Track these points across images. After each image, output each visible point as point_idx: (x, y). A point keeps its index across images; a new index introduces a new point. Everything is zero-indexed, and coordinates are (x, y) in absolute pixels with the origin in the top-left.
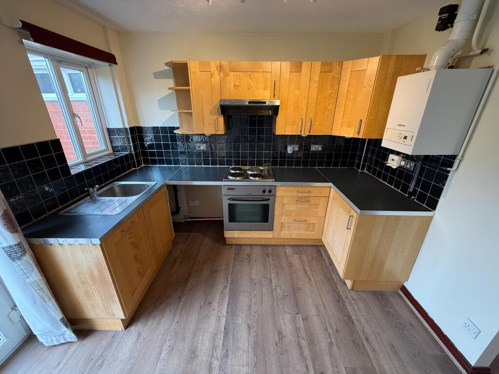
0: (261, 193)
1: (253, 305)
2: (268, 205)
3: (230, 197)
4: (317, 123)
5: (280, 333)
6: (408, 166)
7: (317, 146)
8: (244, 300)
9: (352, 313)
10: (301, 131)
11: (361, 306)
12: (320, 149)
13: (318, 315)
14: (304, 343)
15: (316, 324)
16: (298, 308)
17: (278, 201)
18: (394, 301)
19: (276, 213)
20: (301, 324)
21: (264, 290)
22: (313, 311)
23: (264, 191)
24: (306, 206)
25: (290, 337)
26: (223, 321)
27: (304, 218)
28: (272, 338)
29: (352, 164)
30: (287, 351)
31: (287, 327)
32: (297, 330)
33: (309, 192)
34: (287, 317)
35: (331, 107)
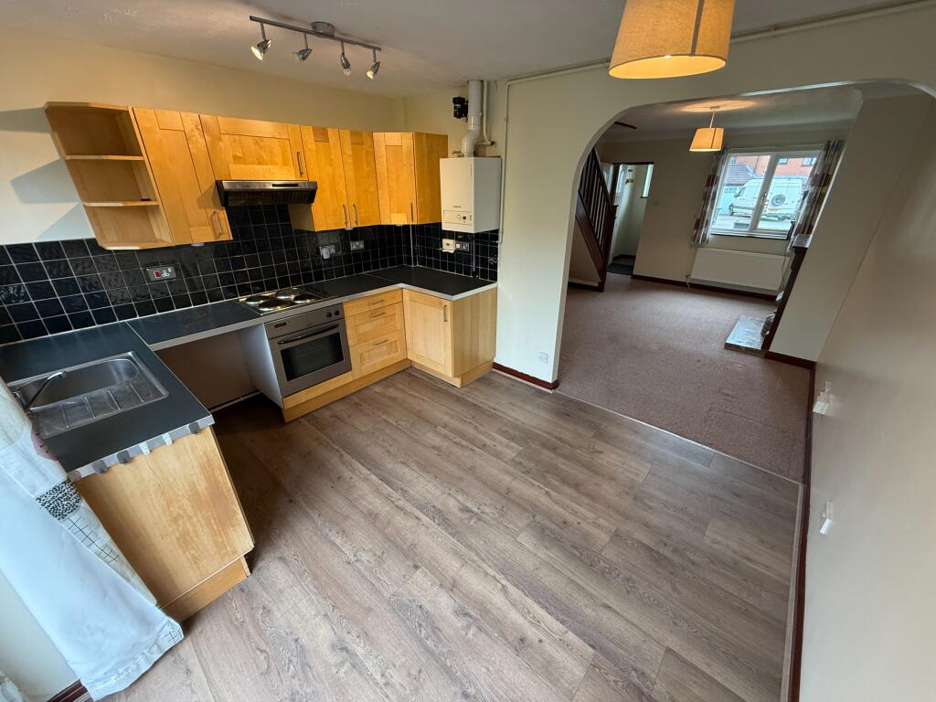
0: (325, 319)
1: (389, 448)
2: (338, 334)
3: (279, 339)
4: (362, 211)
5: (434, 447)
6: (464, 248)
7: (358, 243)
8: (375, 451)
9: (474, 402)
10: (346, 223)
11: (476, 393)
12: (362, 246)
13: (452, 417)
14: (457, 440)
15: (455, 424)
16: (432, 424)
17: (349, 323)
18: (494, 378)
19: (351, 342)
20: (445, 431)
21: (387, 431)
22: (446, 418)
23: (330, 315)
24: (382, 321)
25: (444, 444)
26: (373, 477)
27: (384, 338)
28: (432, 455)
29: (400, 261)
30: (450, 452)
31: (437, 441)
32: (445, 437)
33: (382, 301)
34: (430, 435)
35: (372, 189)
